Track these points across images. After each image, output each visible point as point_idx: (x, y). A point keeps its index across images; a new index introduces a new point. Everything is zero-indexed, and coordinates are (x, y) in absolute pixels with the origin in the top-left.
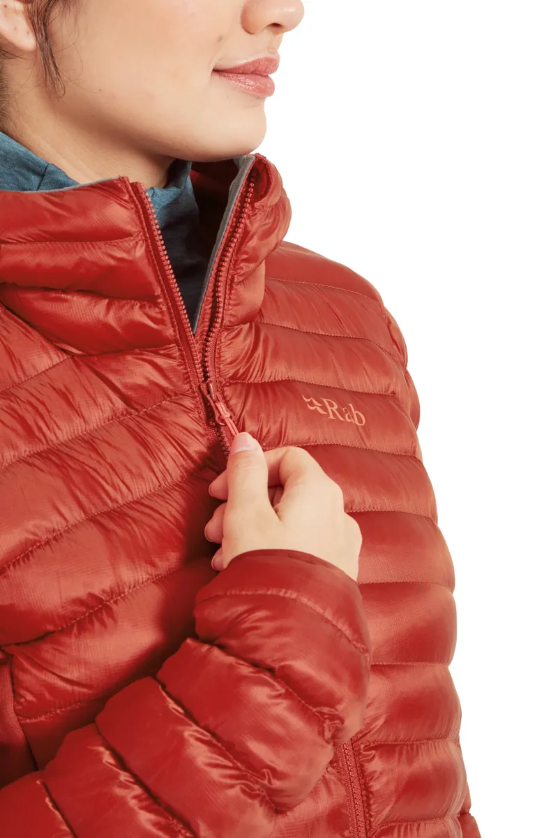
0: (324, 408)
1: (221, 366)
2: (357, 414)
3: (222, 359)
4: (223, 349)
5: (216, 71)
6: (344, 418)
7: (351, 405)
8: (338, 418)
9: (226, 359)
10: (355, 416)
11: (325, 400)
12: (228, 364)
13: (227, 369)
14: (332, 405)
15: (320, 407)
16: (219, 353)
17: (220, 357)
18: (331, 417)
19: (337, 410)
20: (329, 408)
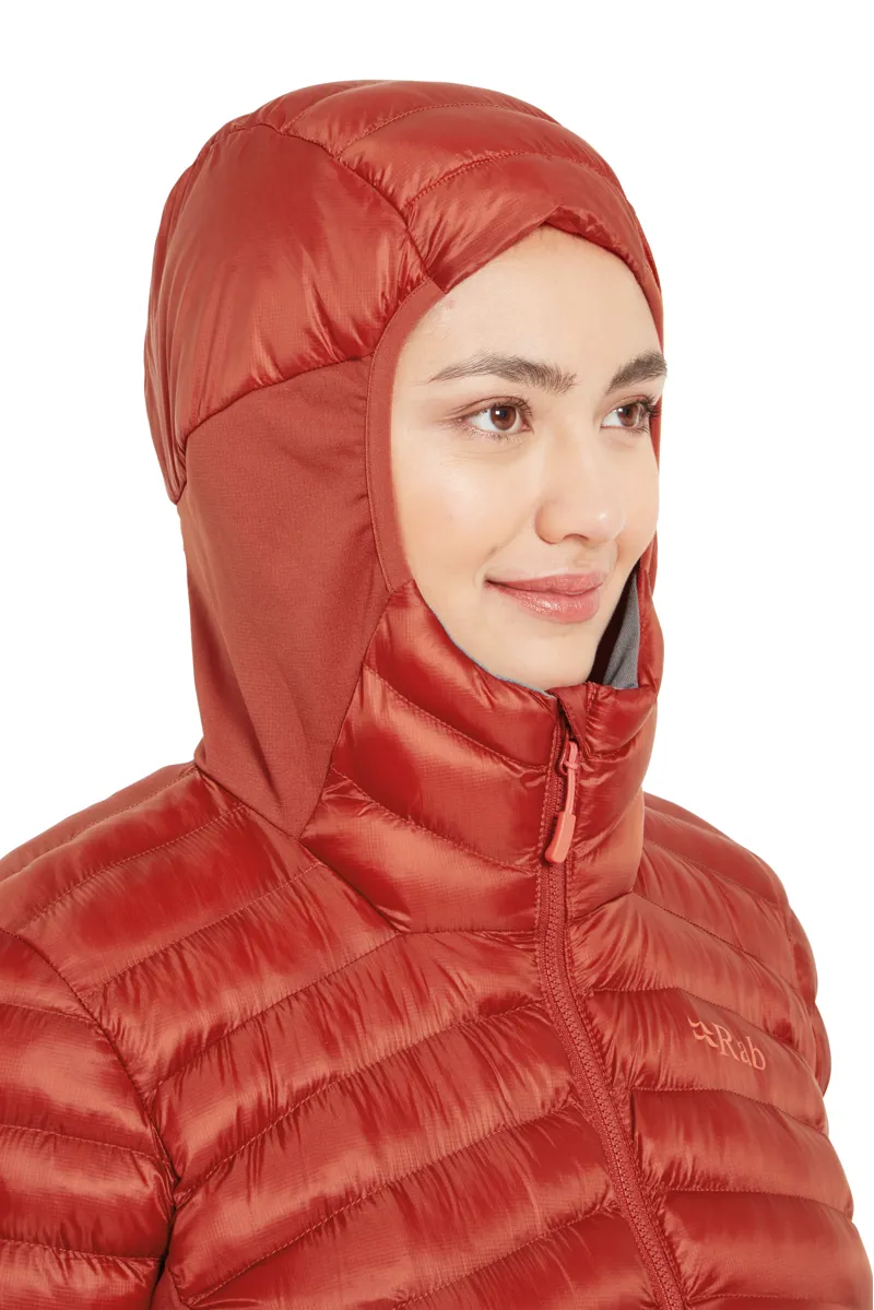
0: (714, 1038)
1: (576, 974)
2: (756, 1052)
3: (576, 964)
4: (575, 950)
5: (490, 582)
6: (739, 1056)
7: (748, 1038)
8: (732, 1056)
9: (582, 963)
10: (753, 1056)
11: (717, 1027)
12: (587, 968)
13: (585, 977)
14: (725, 1036)
15: (710, 1036)
16: (571, 957)
17: (573, 962)
18: (723, 1052)
19: (732, 1043)
20: (722, 1040)
